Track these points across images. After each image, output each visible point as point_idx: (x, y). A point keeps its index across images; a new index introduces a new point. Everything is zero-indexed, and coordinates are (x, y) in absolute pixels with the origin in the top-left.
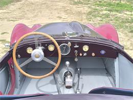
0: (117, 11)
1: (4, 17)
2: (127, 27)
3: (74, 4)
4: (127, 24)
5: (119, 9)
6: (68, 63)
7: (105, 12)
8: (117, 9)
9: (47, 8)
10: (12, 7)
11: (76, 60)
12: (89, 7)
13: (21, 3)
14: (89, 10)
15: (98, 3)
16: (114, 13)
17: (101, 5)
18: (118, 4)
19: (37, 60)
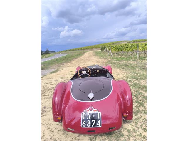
0: (119, 61)
1: (70, 66)
2: (122, 67)
3: (101, 59)
4: (122, 66)
5: (120, 60)
6: (93, 75)
7: (114, 62)
8: (119, 60)
9: (89, 61)
10: (73, 61)
11: (95, 74)
12: (107, 60)
13: (77, 59)
14: (107, 61)
15: (112, 58)
16: (118, 62)
17: (112, 59)
18: (120, 58)
19: (84, 74)
